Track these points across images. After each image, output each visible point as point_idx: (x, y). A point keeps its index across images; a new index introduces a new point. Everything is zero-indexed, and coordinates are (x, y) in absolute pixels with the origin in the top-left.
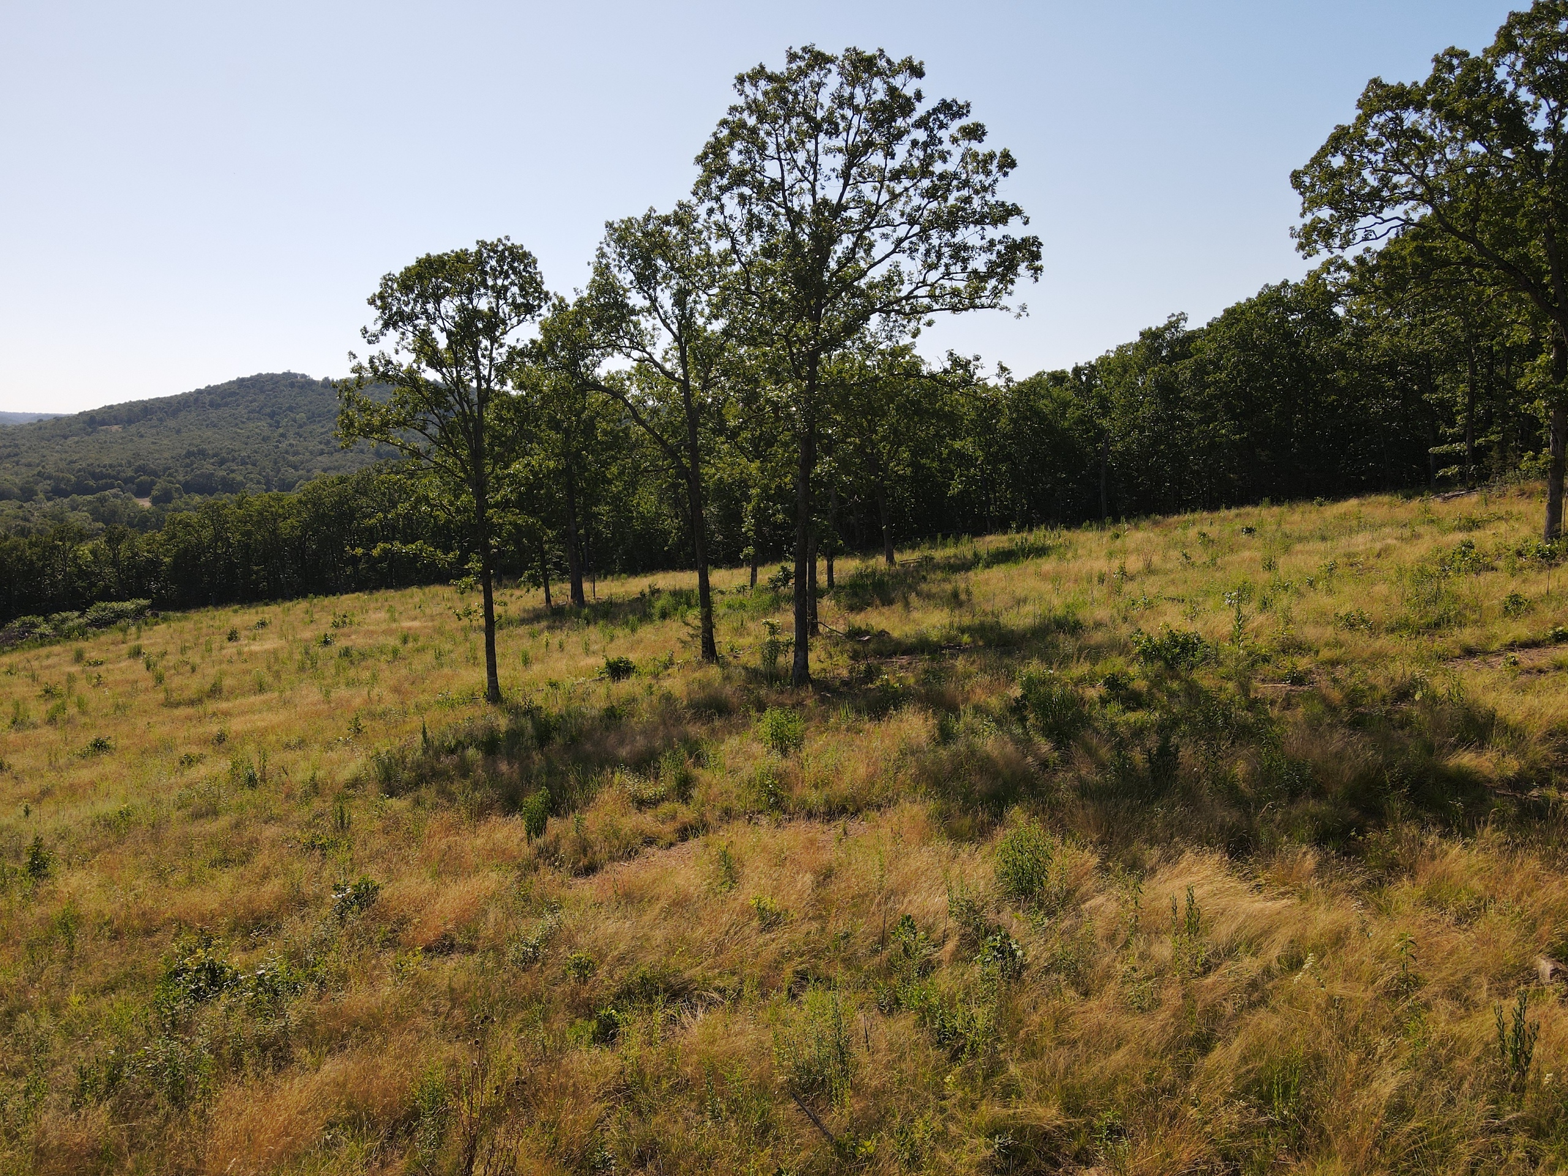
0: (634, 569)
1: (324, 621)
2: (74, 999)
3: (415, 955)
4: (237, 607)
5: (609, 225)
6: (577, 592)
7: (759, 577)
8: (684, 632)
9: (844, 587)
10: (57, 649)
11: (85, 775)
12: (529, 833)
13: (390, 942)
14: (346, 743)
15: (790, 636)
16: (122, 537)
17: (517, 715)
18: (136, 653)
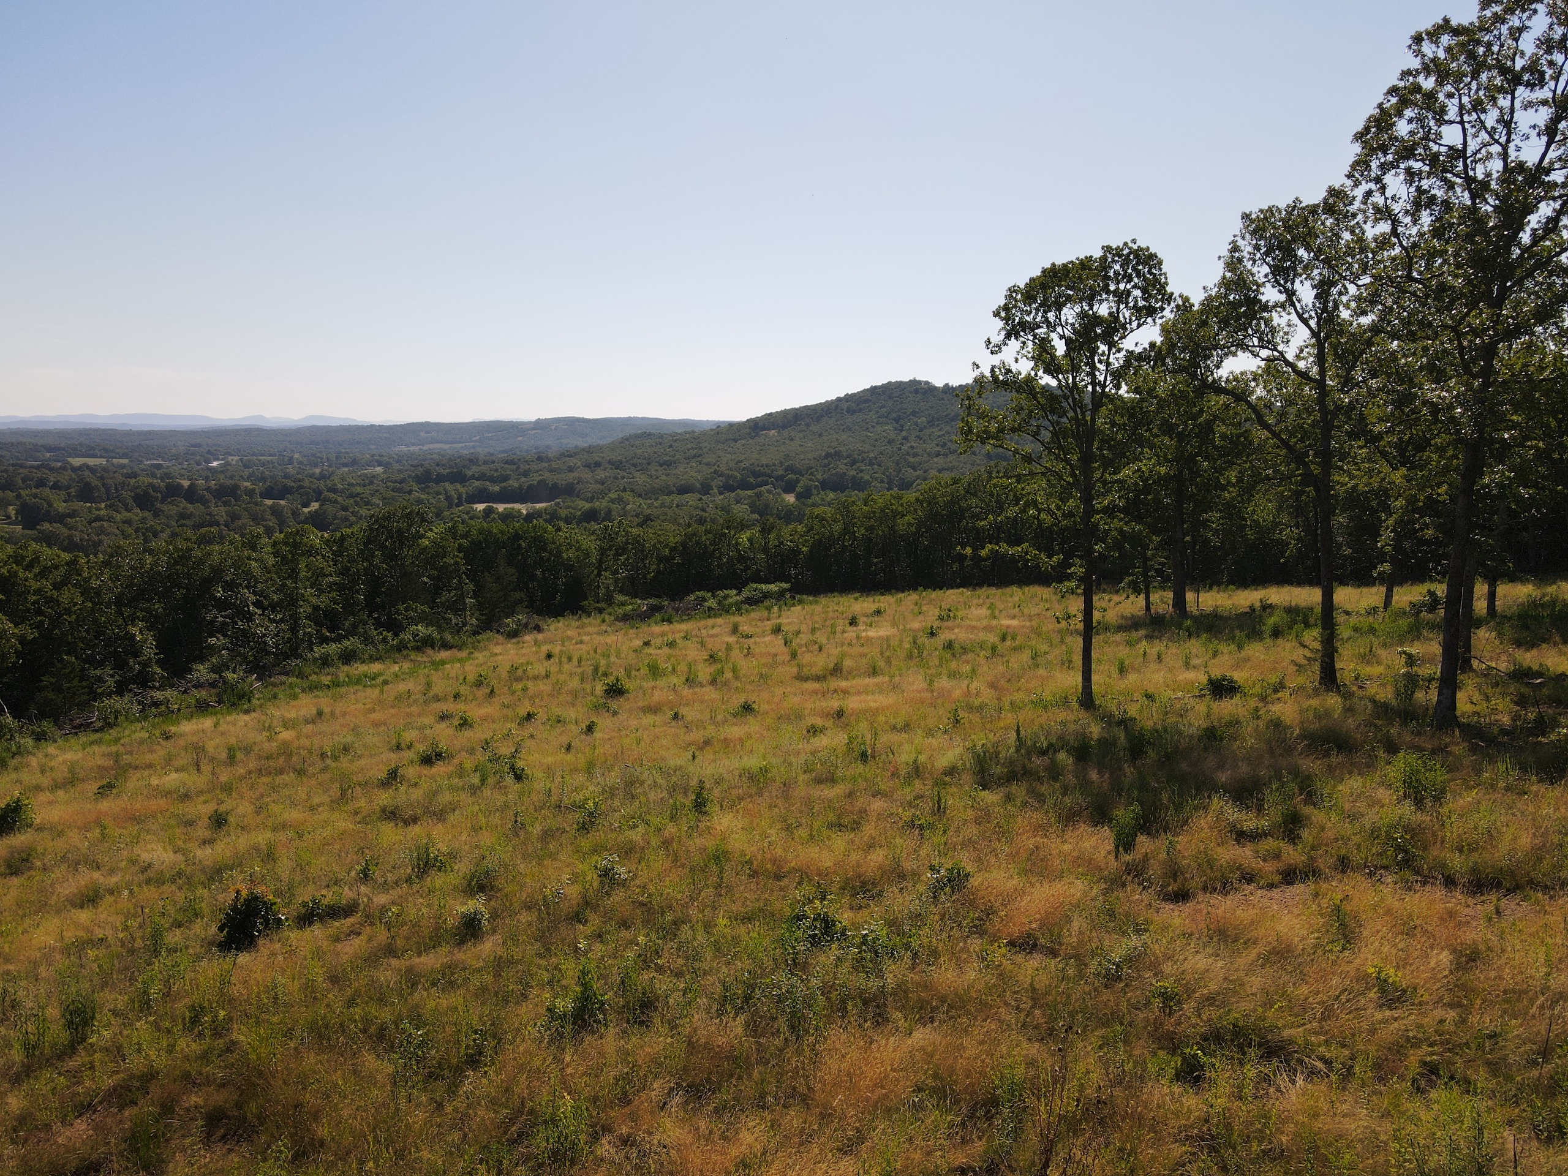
0: (1243, 581)
1: (931, 613)
2: (722, 921)
3: (1000, 947)
4: (857, 595)
5: (1246, 216)
6: (1179, 602)
7: (1395, 598)
8: (1300, 654)
9: (1510, 618)
10: (719, 621)
11: (735, 731)
12: (1117, 847)
13: (978, 930)
14: (945, 732)
15: (1435, 669)
16: (773, 527)
17: (1110, 723)
18: (777, 630)
